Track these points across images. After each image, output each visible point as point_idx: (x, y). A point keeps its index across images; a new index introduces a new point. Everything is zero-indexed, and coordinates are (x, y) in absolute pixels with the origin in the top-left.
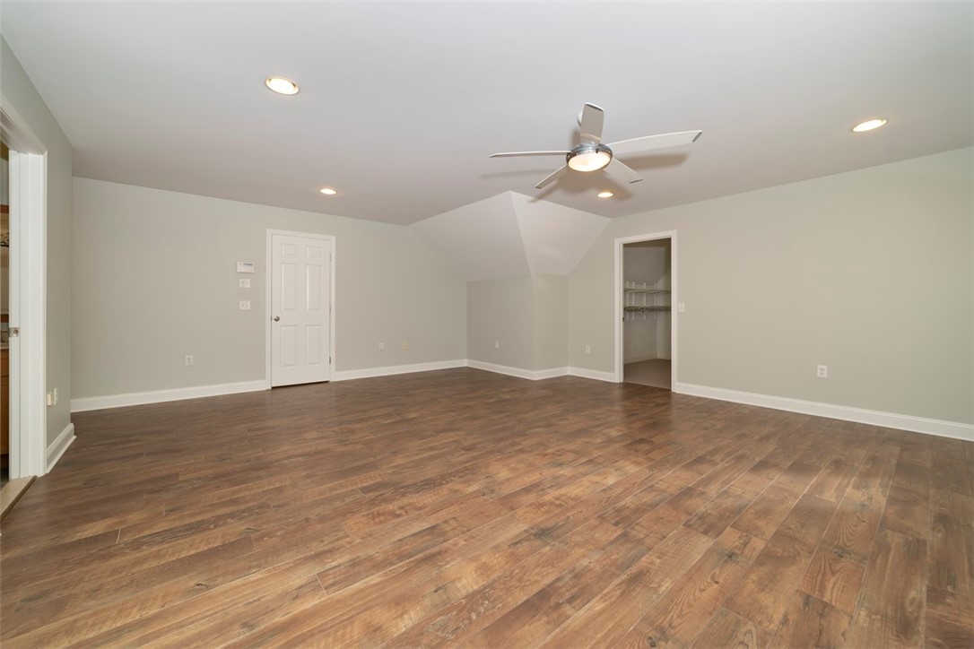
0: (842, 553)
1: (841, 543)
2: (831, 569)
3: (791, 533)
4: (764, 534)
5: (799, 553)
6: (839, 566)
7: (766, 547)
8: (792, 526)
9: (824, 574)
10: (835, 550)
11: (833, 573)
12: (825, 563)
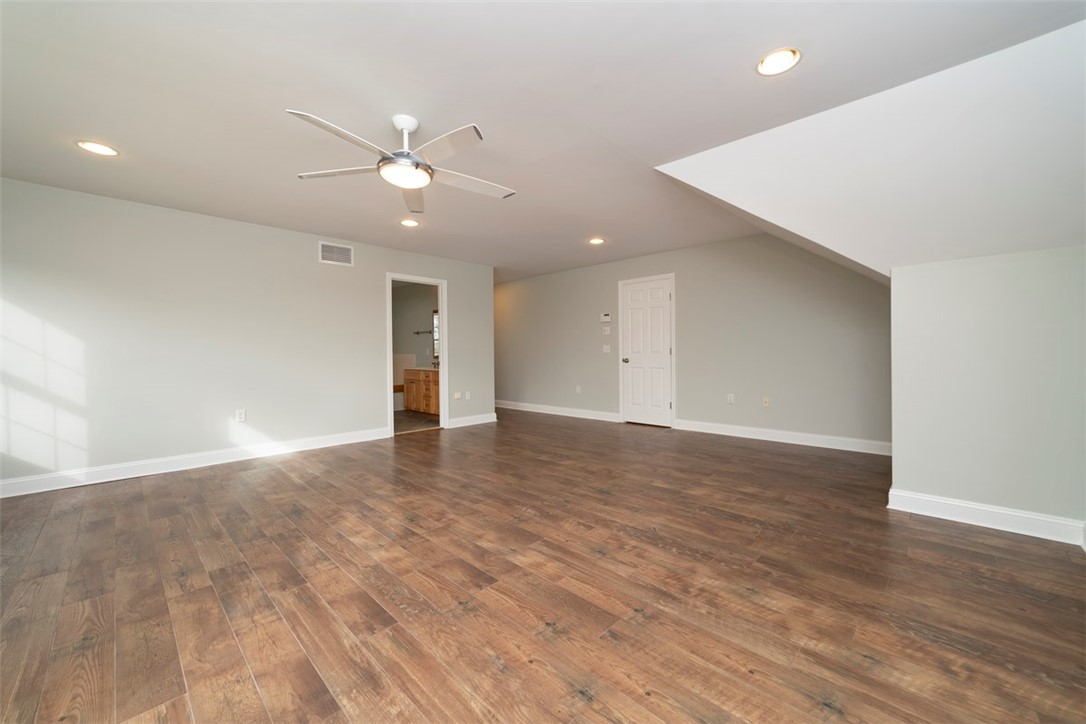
0: (86, 643)
1: (89, 654)
2: (92, 621)
3: (152, 623)
4: (178, 602)
5: (131, 612)
6: (84, 628)
7: (163, 595)
8: (157, 629)
9: (97, 614)
10: (94, 641)
11: (89, 619)
12: (100, 622)
